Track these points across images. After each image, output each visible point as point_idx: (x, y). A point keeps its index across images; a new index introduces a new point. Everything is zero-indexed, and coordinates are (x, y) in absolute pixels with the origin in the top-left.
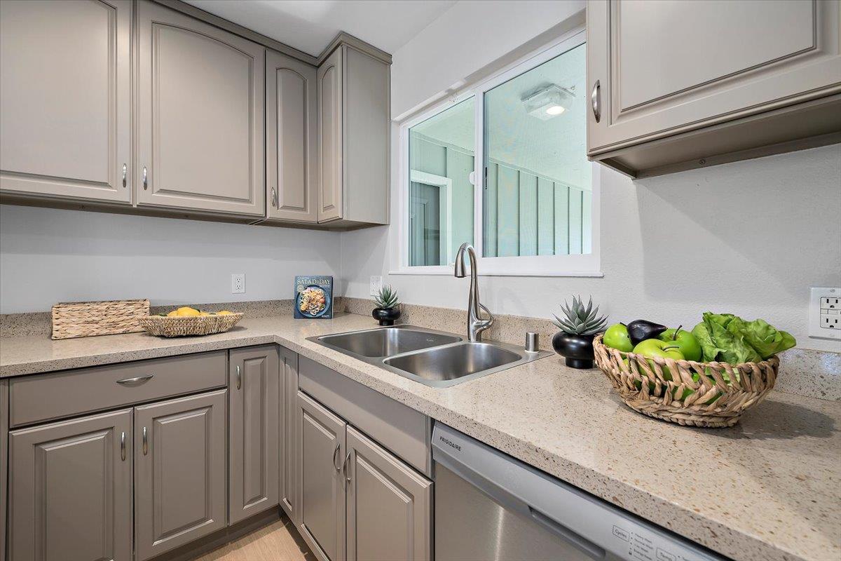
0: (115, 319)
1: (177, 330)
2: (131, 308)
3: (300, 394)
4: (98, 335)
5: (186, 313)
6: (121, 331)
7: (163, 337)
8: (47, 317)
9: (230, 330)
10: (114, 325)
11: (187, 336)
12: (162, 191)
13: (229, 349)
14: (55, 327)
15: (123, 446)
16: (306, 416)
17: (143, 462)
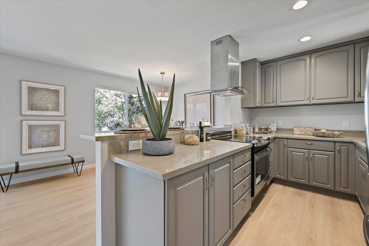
0: (306, 131)
1: (320, 135)
2: (310, 129)
3: (359, 159)
4: (302, 135)
5: (323, 131)
6: (307, 134)
7: (317, 136)
8: (292, 130)
9: (337, 137)
10: (306, 132)
11: (323, 137)
12: (317, 99)
13: (335, 142)
14: (294, 132)
15: (307, 158)
16: (360, 165)
17: (311, 163)
